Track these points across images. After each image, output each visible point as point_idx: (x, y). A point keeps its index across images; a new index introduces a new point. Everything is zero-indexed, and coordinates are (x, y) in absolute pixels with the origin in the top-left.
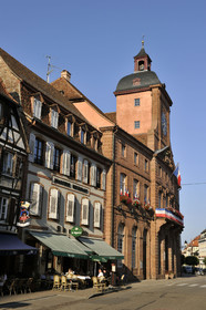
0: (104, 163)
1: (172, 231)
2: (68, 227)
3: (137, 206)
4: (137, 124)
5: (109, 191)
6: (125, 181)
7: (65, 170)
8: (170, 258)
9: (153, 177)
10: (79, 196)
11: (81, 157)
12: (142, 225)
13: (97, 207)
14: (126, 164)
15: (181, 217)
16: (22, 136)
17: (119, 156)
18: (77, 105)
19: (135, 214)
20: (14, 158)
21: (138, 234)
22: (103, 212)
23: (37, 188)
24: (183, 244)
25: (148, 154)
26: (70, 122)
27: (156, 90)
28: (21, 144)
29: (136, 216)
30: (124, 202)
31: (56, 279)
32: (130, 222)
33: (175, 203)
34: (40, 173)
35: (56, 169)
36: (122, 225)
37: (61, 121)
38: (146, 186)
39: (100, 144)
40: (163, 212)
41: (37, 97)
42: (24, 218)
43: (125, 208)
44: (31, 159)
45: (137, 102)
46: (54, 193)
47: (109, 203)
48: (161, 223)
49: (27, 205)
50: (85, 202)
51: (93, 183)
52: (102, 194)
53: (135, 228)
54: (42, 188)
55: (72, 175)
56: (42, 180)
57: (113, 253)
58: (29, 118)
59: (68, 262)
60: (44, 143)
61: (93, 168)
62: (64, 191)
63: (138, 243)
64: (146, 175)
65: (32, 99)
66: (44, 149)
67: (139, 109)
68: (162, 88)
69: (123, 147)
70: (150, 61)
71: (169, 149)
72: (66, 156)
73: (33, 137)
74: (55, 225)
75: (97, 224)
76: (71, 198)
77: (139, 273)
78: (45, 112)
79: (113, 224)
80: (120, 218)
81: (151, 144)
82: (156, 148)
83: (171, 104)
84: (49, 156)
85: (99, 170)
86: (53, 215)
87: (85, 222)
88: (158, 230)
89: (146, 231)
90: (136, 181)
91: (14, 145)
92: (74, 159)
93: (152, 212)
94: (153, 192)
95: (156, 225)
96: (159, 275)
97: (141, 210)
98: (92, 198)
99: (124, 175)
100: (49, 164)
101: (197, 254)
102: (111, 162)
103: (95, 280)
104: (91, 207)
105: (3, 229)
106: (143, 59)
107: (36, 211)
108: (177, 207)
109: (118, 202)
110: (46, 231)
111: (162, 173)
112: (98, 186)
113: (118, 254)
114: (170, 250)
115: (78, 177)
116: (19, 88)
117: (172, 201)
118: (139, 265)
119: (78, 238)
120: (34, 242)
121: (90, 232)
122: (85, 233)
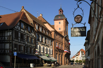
0: (52, 40)
1: (68, 55)
2: (45, 54)
3: (60, 49)
4: (60, 29)
5: (54, 46)
6: (57, 44)
7: (44, 42)
8: (67, 61)
9: (64, 43)
10: (47, 47)
11: (47, 38)
12: (61, 54)
13: (51, 50)
14: (57, 40)
15: (70, 52)
16: (35, 34)
17: (56, 38)
18: (45, 24)
19: (60, 51)
20: (33, 39)
21: (60, 56)
22: (52, 51)
23: (38, 46)
24: (70, 58)
25: (63, 37)
26: (44, 30)
27: (64, 20)
28: (34, 36)
29: (60, 52)
30: (57, 49)
31: (44, 64)
32: (59, 53)
33: (69, 48)
34: (39, 42)
35: (42, 41)
36: (57, 54)
37: (42, 30)
38: (62, 45)
39: (51, 35)
40: (66, 51)
41: (37, 24)
42: (37, 52)
43: (57, 50)
44: (37, 39)
45: (60, 23)
46: (42, 47)
47: (54, 49)
48: (65, 53)
49: (37, 50)
50: (49, 49)
51: (50, 44)
52: (52, 47)
53: (60, 54)
54: (39, 46)
55: (45, 43)
56: (39, 44)
57: (55, 60)
58: (35, 30)
59: (46, 61)
60: (39, 35)
61: (50, 41)
62: (44, 46)
63: (60, 58)
64: (62, 42)
65: (36, 25)
66: (39, 37)
67: (60, 25)
68: (66, 20)
69: (57, 35)
70: (63, 11)
71: (68, 35)
72: (44, 38)
73: (37, 34)
74: (43, 54)
75: (51, 54)
76: (45, 48)
77: (60, 64)
78: (39, 28)
79: (55, 54)
80: (56, 52)
81: (63, 34)
82: (64, 35)
83: (68, 23)
84: (40, 38)
85: (51, 41)
86: (42, 52)
87: (49, 53)
88: (65, 55)
89: (62, 55)
90: (60, 44)
91: (33, 37)
92: (46, 39)
93: (63, 51)
94: (64, 46)
95: (64, 54)
96: (65, 64)
97: (61, 50)
98: (50, 48)
99: (57, 42)
100: (40, 41)
101: (74, 60)
102: (54, 39)
103: (52, 65)
104: (50, 50)
105: (33, 55)
106: (61, 11)
107: (39, 51)
108: (69, 49)
109: (56, 49)
110: (41, 55)
111: (66, 41)
112: (51, 45)
113: (56, 60)
114: (67, 59)
115: (47, 43)
116: (32, 22)
117: (68, 48)
118: (60, 62)
119: (48, 57)
120: (39, 57)
121: (50, 55)
122: (49, 55)
